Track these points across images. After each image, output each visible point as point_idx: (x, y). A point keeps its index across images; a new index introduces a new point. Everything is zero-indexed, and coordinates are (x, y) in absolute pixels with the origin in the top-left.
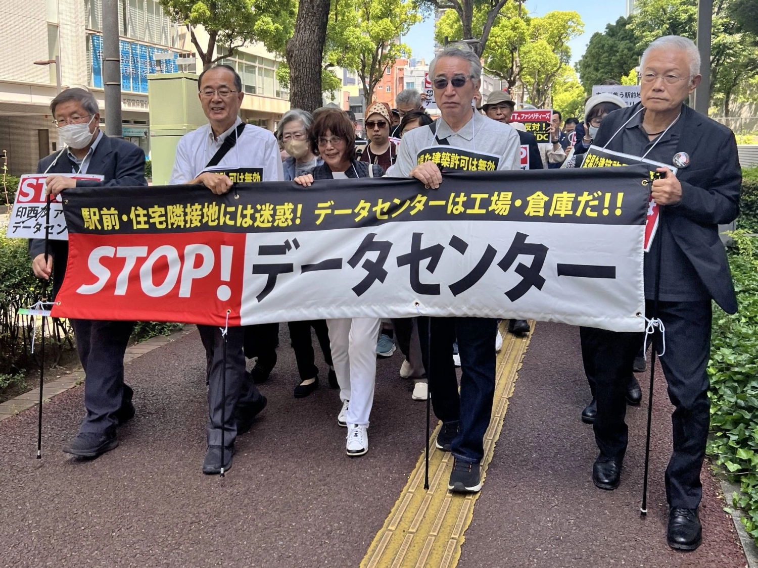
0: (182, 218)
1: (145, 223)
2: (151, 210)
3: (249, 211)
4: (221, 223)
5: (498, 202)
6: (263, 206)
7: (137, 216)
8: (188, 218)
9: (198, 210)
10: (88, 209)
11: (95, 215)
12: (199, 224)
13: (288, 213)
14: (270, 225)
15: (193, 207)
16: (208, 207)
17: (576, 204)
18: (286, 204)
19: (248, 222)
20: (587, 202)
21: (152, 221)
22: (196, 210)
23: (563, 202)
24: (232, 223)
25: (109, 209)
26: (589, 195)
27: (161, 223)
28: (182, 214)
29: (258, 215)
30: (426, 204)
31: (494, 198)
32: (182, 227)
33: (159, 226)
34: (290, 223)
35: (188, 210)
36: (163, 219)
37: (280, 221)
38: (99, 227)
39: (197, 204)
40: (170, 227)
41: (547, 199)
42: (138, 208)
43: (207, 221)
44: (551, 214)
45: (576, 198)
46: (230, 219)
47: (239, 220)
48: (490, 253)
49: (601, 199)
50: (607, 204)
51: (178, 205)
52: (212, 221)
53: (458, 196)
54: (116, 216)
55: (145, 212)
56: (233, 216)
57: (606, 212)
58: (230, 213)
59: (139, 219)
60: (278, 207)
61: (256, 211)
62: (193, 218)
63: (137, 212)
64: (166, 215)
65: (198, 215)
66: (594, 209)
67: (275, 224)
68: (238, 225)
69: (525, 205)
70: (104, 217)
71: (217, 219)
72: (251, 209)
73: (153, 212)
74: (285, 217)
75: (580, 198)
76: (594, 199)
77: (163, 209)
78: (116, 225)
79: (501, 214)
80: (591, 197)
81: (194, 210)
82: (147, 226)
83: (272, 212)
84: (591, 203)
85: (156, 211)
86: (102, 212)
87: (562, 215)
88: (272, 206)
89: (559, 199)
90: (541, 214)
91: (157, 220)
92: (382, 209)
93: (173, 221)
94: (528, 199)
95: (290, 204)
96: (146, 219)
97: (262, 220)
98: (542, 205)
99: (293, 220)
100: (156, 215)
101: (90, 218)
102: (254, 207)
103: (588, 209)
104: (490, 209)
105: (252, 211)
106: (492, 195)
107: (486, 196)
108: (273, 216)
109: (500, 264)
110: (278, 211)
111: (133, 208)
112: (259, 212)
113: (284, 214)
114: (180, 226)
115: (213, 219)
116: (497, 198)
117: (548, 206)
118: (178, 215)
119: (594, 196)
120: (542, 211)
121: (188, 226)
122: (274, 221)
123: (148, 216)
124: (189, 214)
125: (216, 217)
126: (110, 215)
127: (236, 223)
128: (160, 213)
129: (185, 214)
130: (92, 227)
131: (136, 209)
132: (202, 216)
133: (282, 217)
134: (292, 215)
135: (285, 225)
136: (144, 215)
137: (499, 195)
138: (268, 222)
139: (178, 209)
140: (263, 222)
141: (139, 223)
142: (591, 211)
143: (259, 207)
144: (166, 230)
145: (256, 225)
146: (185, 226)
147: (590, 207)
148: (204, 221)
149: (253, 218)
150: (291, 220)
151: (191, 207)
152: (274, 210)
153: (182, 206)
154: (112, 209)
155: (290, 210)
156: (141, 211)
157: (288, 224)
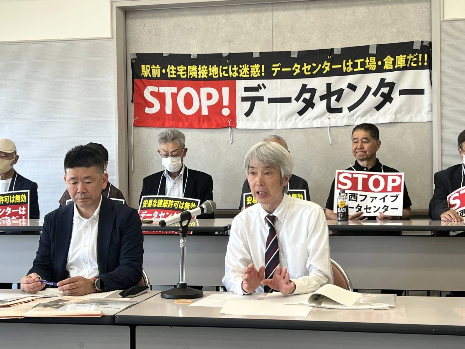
0: (196, 73)
1: (175, 74)
2: (178, 67)
3: (235, 69)
4: (221, 76)
5: (369, 63)
6: (243, 66)
7: (171, 70)
8: (199, 73)
9: (205, 69)
10: (145, 66)
11: (148, 69)
12: (206, 77)
13: (257, 69)
14: (248, 76)
15: (202, 67)
16: (212, 67)
17: (407, 60)
18: (255, 64)
19: (235, 74)
20: (412, 59)
21: (178, 73)
22: (204, 69)
23: (401, 60)
24: (227, 75)
25: (156, 66)
26: (412, 55)
27: (183, 75)
28: (196, 71)
29: (240, 71)
30: (330, 67)
31: (367, 61)
32: (196, 78)
33: (182, 76)
34: (259, 75)
35: (200, 69)
36: (185, 72)
37: (254, 74)
38: (150, 76)
39: (204, 66)
40: (189, 77)
41: (393, 59)
42: (172, 66)
43: (212, 75)
44: (396, 67)
45: (406, 57)
46: (226, 73)
47: (231, 73)
48: (368, 89)
49: (418, 57)
50: (420, 60)
51: (194, 66)
52: (215, 75)
53: (347, 61)
54: (159, 70)
55: (175, 69)
56: (227, 71)
57: (420, 64)
58: (225, 70)
59: (171, 72)
60: (251, 66)
61: (240, 68)
62: (202, 73)
63: (171, 68)
64: (187, 71)
65: (205, 72)
66: (415, 62)
67: (251, 76)
68: (230, 76)
69: (383, 63)
70: (152, 70)
71: (218, 74)
72: (237, 67)
73: (180, 69)
74: (256, 71)
75: (408, 57)
76: (415, 57)
77: (185, 68)
78: (158, 75)
79: (372, 70)
80: (413, 57)
81: (203, 69)
82: (175, 76)
83: (248, 69)
84: (414, 60)
85: (181, 68)
86: (152, 67)
87: (401, 67)
88: (248, 66)
89: (399, 59)
90: (392, 68)
91: (181, 73)
92: (307, 69)
93: (191, 74)
94: (384, 60)
95: (258, 65)
96: (175, 72)
97: (243, 73)
98: (391, 63)
99: (261, 73)
100: (181, 70)
101: (146, 71)
102: (238, 66)
103: (412, 63)
104: (366, 67)
105: (237, 69)
106: (365, 59)
107: (362, 60)
108: (249, 71)
109: (373, 94)
110: (252, 69)
111: (169, 66)
112: (241, 69)
113: (255, 70)
114: (195, 77)
115: (215, 74)
116: (368, 61)
117: (394, 63)
118: (194, 71)
119: (414, 56)
120: (392, 66)
121: (199, 77)
122: (250, 74)
123: (177, 71)
124: (200, 71)
125: (217, 73)
126: (156, 69)
127: (229, 75)
128: (184, 70)
129: (198, 71)
130: (146, 76)
131: (170, 67)
132: (208, 72)
133: (254, 72)
134: (259, 71)
135: (256, 76)
136: (174, 70)
137: (369, 59)
138: (247, 74)
139: (194, 68)
140: (244, 74)
141: (171, 74)
142: (414, 63)
143: (241, 66)
144: (186, 79)
145: (240, 76)
146: (198, 77)
147: (413, 61)
148: (210, 75)
149: (238, 72)
150: (259, 73)
151: (201, 67)
152: (249, 68)
153: (196, 66)
154: (158, 66)
155: (258, 68)
156: (173, 68)
157: (258, 76)
